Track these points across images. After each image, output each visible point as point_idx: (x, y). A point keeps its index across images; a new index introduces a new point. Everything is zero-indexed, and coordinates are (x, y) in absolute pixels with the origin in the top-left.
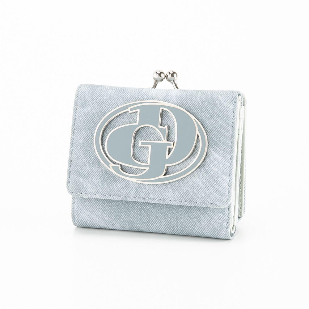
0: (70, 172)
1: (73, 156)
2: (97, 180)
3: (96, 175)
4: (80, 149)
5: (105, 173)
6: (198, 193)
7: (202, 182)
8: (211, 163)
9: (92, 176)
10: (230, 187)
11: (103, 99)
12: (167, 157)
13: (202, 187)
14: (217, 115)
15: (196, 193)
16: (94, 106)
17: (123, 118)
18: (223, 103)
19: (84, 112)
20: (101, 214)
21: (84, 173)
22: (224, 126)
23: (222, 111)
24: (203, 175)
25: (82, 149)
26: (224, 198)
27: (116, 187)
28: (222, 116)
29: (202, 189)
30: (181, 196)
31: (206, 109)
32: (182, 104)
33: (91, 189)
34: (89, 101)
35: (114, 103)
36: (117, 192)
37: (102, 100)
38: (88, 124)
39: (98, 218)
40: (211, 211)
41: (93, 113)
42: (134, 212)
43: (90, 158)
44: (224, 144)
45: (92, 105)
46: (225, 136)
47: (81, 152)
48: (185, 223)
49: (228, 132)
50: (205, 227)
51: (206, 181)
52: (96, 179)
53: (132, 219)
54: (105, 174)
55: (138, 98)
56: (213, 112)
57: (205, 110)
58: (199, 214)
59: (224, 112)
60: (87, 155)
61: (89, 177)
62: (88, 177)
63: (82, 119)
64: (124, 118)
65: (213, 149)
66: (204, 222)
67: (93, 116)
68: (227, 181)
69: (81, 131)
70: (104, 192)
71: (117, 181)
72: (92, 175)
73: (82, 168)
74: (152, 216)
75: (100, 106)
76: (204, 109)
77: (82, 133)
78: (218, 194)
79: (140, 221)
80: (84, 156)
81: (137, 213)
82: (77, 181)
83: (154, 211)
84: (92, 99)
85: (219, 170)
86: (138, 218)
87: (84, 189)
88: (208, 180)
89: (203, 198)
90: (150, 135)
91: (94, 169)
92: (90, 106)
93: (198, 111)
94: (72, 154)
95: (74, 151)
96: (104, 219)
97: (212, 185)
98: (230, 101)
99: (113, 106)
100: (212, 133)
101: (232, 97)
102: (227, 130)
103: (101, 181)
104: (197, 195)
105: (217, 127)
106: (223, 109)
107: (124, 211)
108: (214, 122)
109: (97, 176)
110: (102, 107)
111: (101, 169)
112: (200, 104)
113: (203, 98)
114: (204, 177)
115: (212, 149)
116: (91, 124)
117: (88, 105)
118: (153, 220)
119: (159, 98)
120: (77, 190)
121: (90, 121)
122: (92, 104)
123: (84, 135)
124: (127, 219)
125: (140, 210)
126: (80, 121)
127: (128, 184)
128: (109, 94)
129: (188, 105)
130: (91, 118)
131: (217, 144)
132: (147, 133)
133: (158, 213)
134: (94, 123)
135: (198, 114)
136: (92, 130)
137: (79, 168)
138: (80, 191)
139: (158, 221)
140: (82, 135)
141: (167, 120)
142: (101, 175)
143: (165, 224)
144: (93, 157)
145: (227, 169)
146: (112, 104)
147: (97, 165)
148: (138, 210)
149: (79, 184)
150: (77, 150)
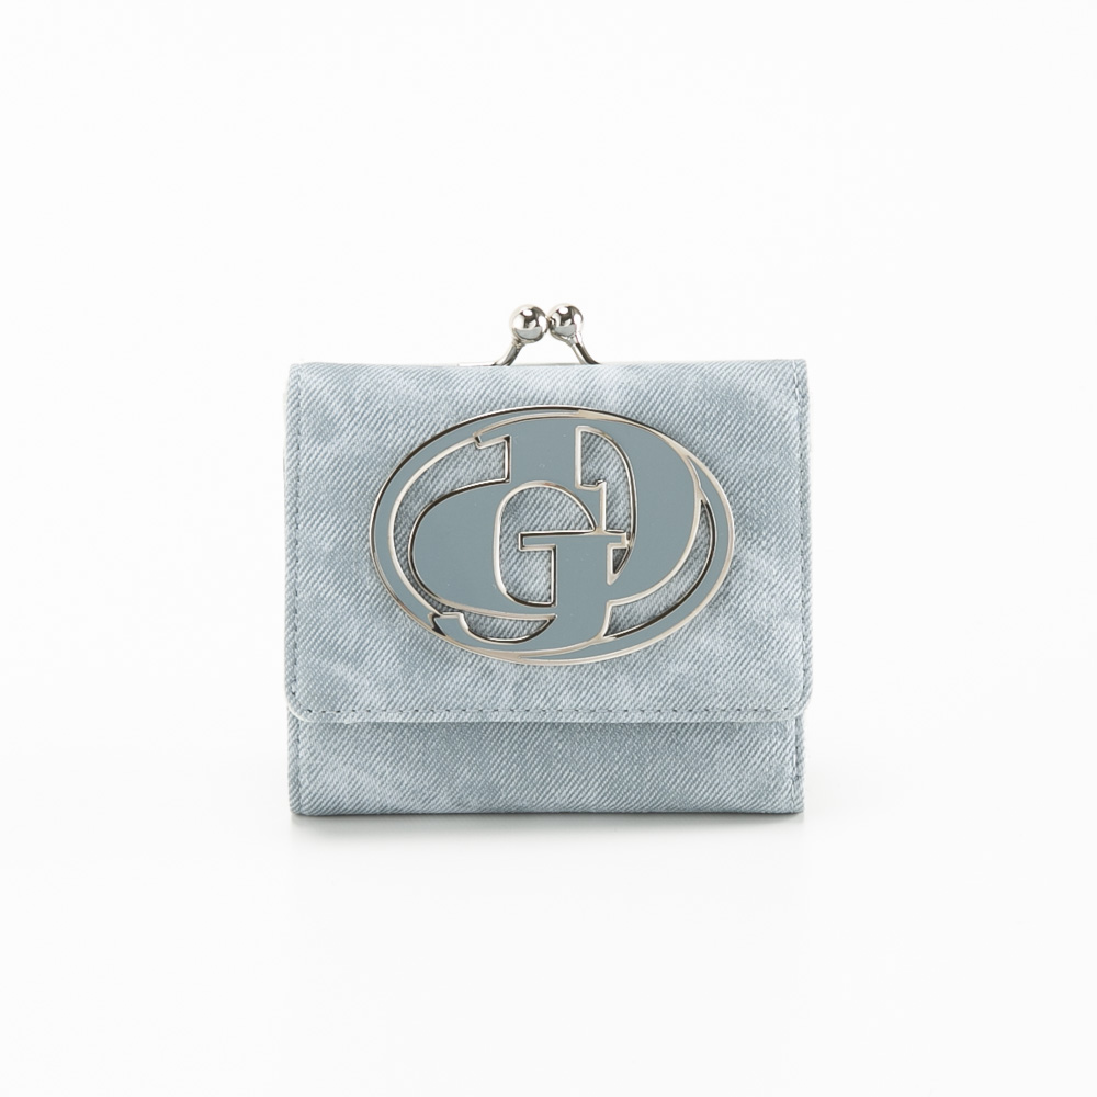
0: (295, 645)
1: (300, 596)
2: (390, 664)
3: (383, 650)
4: (323, 572)
5: (411, 640)
6: (712, 680)
7: (725, 646)
8: (746, 587)
9: (371, 654)
10: (808, 656)
11: (385, 411)
12: (611, 577)
13: (726, 663)
14: (754, 438)
15: (707, 683)
16: (359, 433)
17: (456, 466)
18: (768, 401)
19: (325, 454)
20: (390, 769)
21: (345, 647)
22: (776, 470)
23: (767, 424)
24: (725, 624)
25: (330, 570)
26: (792, 690)
27: (452, 681)
28: (768, 442)
29: (726, 670)
30: (661, 695)
31: (718, 423)
32: (642, 412)
33: (371, 697)
34: (339, 419)
35: (422, 420)
36: (454, 696)
37: (381, 412)
38: (345, 491)
39: (379, 783)
40: (748, 733)
41: (357, 457)
42: (500, 755)
43: (360, 598)
44: (781, 525)
45: (352, 429)
46: (781, 500)
47: (329, 581)
48: (666, 775)
49: (790, 488)
50: (729, 783)
51: (737, 643)
52: (385, 662)
53: (494, 776)
54: (414, 645)
55: (499, 399)
56: (739, 430)
57: (716, 426)
58: (709, 745)
59: (774, 429)
60: (350, 589)
61: (363, 659)
62: (358, 658)
63: (321, 477)
64: (460, 465)
65: (749, 542)
66: (726, 769)
67: (359, 464)
68: (798, 639)
69: (322, 515)
70: (414, 702)
71: (452, 664)
72: (373, 651)
73: (336, 632)
74: (559, 762)
75: (376, 432)
76: (712, 422)
77: (326, 520)
78: (775, 680)
79: (519, 781)
80: (340, 593)
81: (511, 758)
82: (325, 673)
83: (564, 746)
84: (348, 411)
85: (772, 606)
86: (513, 771)
87: (349, 695)
88: (743, 640)
89: (730, 695)
90: (546, 514)
91: (377, 632)
92: (344, 435)
93: (693, 431)
94: (299, 590)
95: (304, 578)
96: (401, 784)
97: (755, 654)
98: (790, 394)
99: (421, 430)
100: (741, 494)
101: (791, 380)
102: (787, 483)
103: (401, 666)
104: (709, 688)
105: (756, 475)
106: (771, 418)
107: (468, 755)
108: (744, 459)
109: (389, 652)
110: (385, 434)
111: (397, 630)
112: (696, 407)
113: (704, 389)
114: (729, 632)
115: (746, 543)
116: (353, 489)
117: (337, 431)
118: (563, 773)
119: (564, 396)
120: (325, 700)
121: (349, 482)
122: (349, 427)
123: (333, 528)
124: (478, 776)
125: (519, 746)
126: (316, 484)
127: (490, 670)
128: (402, 392)
129: (661, 413)
130: (352, 473)
131: (759, 527)
132: (538, 507)
133: (578, 753)
134: (363, 486)
135: (694, 438)
136: (357, 511)
137: (325, 633)
138: (337, 703)
139: (580, 777)
140: (328, 526)
141: (596, 464)
142: (399, 648)
143: (600, 785)
144: (367, 593)
145: (796, 602)
146: (416, 422)
147: (383, 617)
148: (512, 747)
149: (332, 681)
150: (316, 576)
